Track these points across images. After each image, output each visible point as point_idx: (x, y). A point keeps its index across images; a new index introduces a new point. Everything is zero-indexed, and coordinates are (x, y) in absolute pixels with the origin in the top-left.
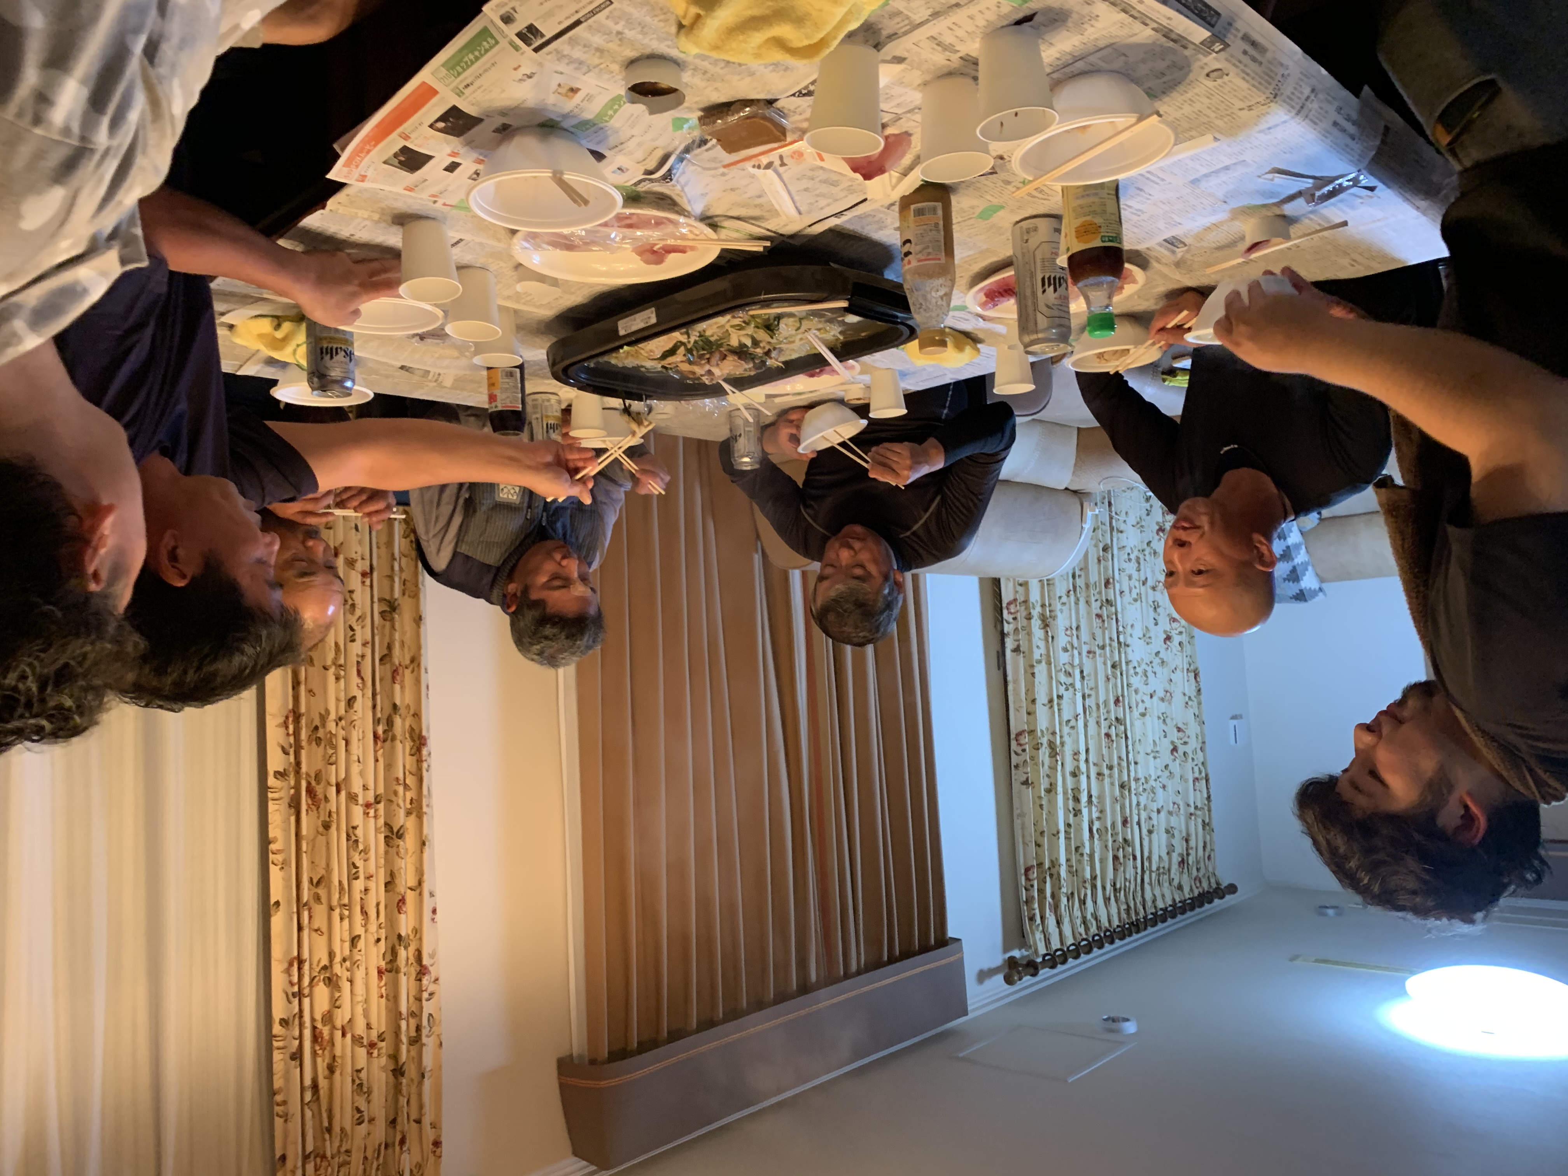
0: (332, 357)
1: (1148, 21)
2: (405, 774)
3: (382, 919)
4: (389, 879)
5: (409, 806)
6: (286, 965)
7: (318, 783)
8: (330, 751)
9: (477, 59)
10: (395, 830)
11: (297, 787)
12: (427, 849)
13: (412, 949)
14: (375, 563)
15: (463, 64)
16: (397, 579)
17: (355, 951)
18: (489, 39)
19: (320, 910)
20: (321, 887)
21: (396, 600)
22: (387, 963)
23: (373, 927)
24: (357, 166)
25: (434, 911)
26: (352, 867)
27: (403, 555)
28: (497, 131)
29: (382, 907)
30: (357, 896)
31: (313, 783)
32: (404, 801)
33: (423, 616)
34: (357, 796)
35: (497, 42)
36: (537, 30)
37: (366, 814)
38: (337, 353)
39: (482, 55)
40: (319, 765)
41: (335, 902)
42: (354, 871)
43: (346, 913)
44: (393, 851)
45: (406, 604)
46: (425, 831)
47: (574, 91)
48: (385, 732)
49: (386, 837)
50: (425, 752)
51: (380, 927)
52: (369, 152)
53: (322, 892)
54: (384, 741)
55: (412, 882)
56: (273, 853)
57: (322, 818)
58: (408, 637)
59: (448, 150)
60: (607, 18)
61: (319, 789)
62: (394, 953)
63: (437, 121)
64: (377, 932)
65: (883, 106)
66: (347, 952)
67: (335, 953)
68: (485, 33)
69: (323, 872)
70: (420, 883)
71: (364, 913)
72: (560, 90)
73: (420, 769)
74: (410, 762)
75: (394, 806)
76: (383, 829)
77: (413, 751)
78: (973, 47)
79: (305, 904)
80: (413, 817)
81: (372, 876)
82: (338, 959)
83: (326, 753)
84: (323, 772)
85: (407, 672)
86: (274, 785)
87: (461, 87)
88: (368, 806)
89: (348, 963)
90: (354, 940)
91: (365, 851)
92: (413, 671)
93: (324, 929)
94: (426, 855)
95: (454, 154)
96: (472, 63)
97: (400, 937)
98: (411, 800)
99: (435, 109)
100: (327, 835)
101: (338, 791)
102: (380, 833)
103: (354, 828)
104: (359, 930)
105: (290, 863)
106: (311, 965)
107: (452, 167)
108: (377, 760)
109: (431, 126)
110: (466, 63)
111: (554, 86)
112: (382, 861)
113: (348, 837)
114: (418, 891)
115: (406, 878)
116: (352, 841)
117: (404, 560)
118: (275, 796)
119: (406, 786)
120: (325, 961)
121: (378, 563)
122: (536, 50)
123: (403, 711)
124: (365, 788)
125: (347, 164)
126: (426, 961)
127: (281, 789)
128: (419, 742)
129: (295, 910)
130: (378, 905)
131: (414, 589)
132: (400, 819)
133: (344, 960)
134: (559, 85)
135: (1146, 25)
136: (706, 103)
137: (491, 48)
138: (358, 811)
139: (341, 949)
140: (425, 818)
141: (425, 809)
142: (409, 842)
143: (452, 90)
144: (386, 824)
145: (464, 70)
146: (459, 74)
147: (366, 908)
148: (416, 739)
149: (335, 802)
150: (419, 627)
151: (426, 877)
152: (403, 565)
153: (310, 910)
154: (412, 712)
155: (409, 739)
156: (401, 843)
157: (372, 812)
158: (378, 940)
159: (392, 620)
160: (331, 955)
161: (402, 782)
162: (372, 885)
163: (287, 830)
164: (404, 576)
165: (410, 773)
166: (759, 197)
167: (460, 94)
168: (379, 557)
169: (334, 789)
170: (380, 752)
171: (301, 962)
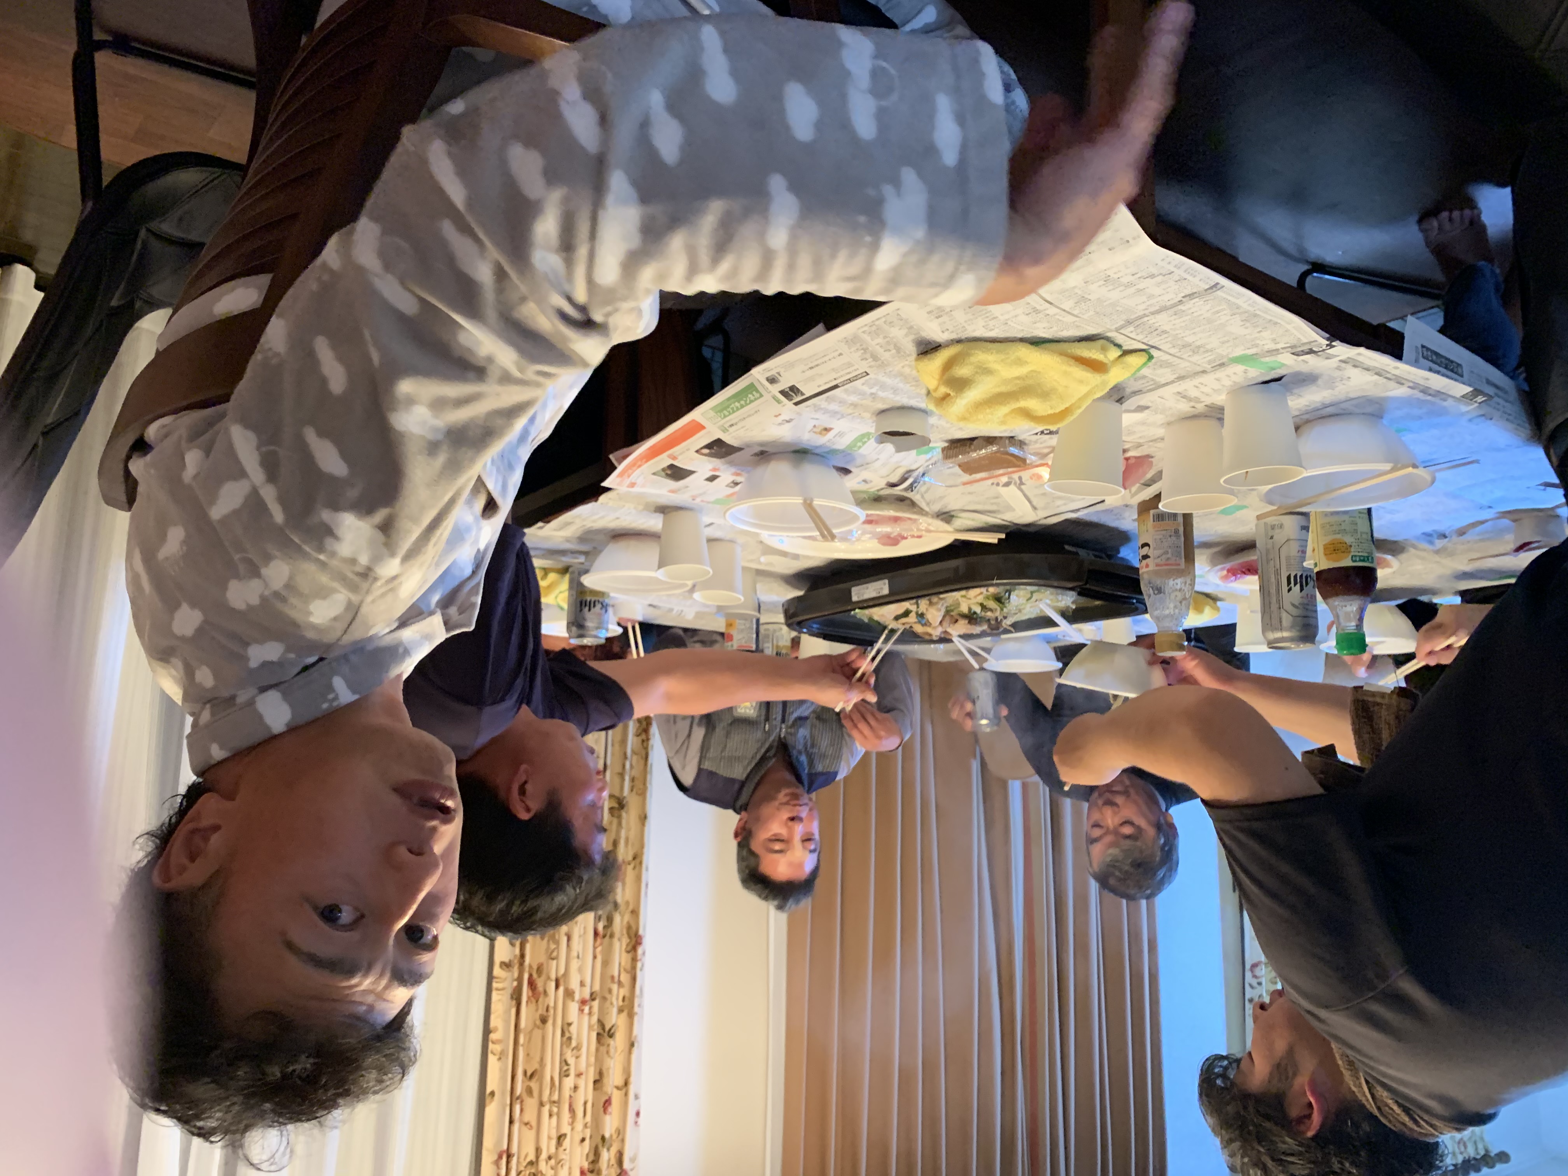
0: (589, 610)
1: (1403, 381)
2: (620, 971)
3: (589, 1118)
4: (597, 1078)
5: (621, 1003)
6: (495, 1157)
7: (539, 976)
8: (553, 946)
9: (742, 407)
10: (607, 1029)
11: (520, 979)
12: (635, 1050)
13: (614, 1150)
14: (609, 762)
15: (729, 409)
16: (627, 778)
17: (561, 1149)
18: (754, 393)
19: (531, 1104)
20: (534, 1080)
21: (624, 797)
22: (589, 1164)
23: (579, 1126)
24: (629, 476)
25: (638, 1114)
26: (564, 1063)
27: (634, 752)
28: (756, 455)
29: (589, 1105)
30: (567, 1093)
31: (535, 976)
32: (617, 999)
33: (648, 815)
34: (574, 993)
35: (761, 396)
36: (798, 389)
37: (581, 1011)
38: (594, 606)
39: (747, 404)
40: (542, 958)
41: (545, 1098)
42: (566, 1068)
43: (555, 1110)
44: (603, 1049)
45: (632, 801)
46: (635, 1031)
47: (827, 430)
48: (605, 927)
49: (598, 1034)
50: (640, 951)
51: (585, 1126)
52: (640, 466)
53: (534, 1085)
54: (604, 936)
55: (620, 1082)
56: (493, 1042)
57: (540, 1012)
58: (632, 834)
59: (710, 467)
60: (863, 384)
61: (540, 983)
62: (597, 1154)
63: (702, 448)
64: (583, 1131)
65: (1124, 438)
66: (553, 1150)
67: (541, 1151)
68: (751, 388)
69: (536, 1066)
70: (626, 1084)
71: (572, 1110)
72: (815, 430)
73: (634, 968)
74: (626, 958)
75: (608, 1004)
76: (596, 1027)
77: (629, 948)
78: (1220, 399)
79: (518, 1098)
80: (624, 1015)
81: (581, 1074)
82: (544, 1156)
83: (548, 948)
84: (545, 966)
85: (630, 868)
86: (500, 975)
87: (726, 426)
88: (583, 1002)
89: (553, 1162)
90: (560, 1138)
91: (578, 1048)
92: (634, 868)
93: (534, 1123)
94: (634, 1056)
95: (715, 470)
96: (738, 409)
97: (603, 1138)
98: (624, 998)
99: (702, 439)
100: (543, 1029)
101: (557, 987)
102: (593, 1030)
103: (569, 1024)
104: (566, 1129)
105: (508, 1055)
106: (518, 1158)
107: (712, 479)
108: (595, 957)
109: (697, 451)
110: (732, 409)
111: (810, 426)
112: (592, 1059)
113: (563, 1034)
114: (624, 1091)
115: (614, 1078)
116: (566, 1039)
117: (635, 757)
118: (500, 986)
119: (620, 984)
120: (531, 1157)
121: (612, 762)
122: (796, 404)
123: (622, 907)
124: (582, 984)
125: (621, 475)
126: (626, 1165)
127: (505, 979)
128: (635, 941)
129: (508, 1102)
130: (585, 1103)
131: (641, 786)
132: (614, 1018)
133: (550, 1158)
134: (815, 426)
135: (1402, 384)
136: (950, 437)
137: (756, 399)
138: (574, 1007)
139: (548, 1146)
140: (636, 1018)
141: (636, 1009)
142: (619, 1042)
143: (719, 428)
144: (599, 1021)
145: (730, 414)
146: (725, 416)
147: (574, 1106)
148: (633, 936)
149: (553, 996)
150: (643, 825)
151: (632, 1079)
152: (634, 764)
153: (522, 1102)
154: (631, 908)
155: (626, 935)
156: (611, 1042)
157: (587, 1009)
158: (583, 1140)
159: (619, 817)
160: (538, 1151)
161: (616, 979)
162: (581, 1083)
163: (507, 1022)
164: (634, 773)
165: (625, 970)
166: (997, 498)
167: (725, 430)
168: (613, 754)
169: (553, 984)
170: (599, 949)
171: (509, 1156)
